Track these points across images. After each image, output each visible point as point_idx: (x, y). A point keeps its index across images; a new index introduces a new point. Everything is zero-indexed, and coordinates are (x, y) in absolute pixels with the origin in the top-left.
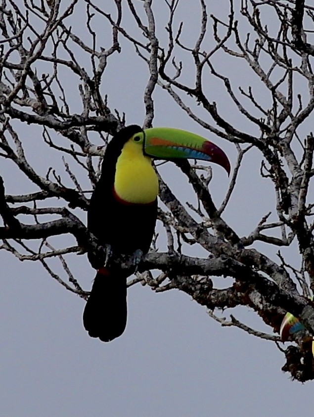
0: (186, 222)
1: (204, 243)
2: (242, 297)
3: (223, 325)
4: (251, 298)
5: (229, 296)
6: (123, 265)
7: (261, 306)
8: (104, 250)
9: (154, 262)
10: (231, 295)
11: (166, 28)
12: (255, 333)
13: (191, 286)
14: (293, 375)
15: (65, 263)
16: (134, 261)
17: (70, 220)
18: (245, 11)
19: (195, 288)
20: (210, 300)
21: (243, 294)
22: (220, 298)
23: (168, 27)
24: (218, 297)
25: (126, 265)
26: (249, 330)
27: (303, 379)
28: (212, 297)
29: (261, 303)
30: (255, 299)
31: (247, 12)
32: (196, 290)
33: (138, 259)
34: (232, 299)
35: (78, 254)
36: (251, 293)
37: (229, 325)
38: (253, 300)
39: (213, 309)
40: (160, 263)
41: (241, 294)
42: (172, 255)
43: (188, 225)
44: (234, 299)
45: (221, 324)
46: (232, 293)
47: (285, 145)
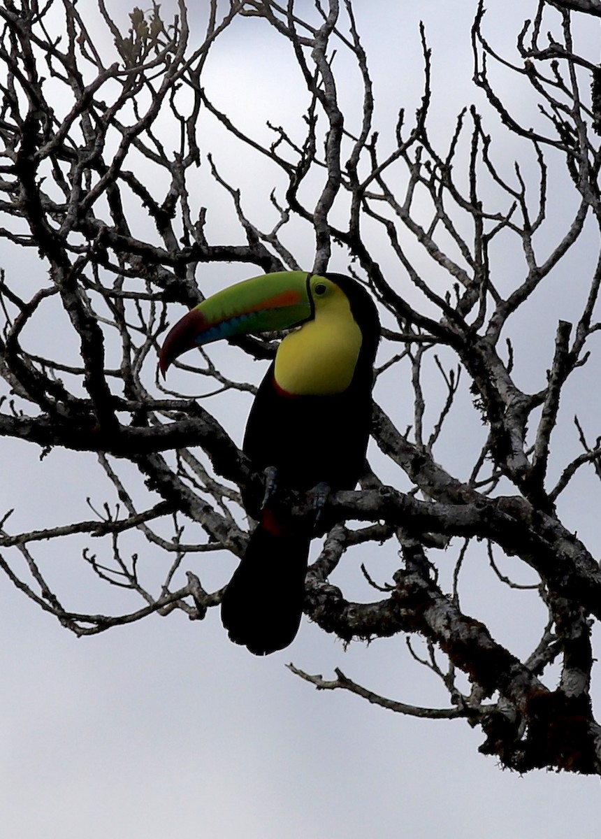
0: (394, 445)
1: (427, 483)
2: (408, 617)
3: (319, 688)
4: (427, 618)
5: (383, 616)
6: (296, 509)
7: (447, 634)
9: (353, 506)
10: (387, 613)
11: (304, 117)
12: (384, 703)
13: (309, 597)
14: (503, 760)
15: (35, 565)
18: (481, 79)
19: (317, 600)
20: (345, 621)
21: (411, 611)
22: (365, 620)
23: (308, 116)
24: (361, 617)
25: (301, 509)
26: (371, 697)
27: (523, 767)
28: (350, 616)
29: (447, 627)
30: (435, 620)
31: (486, 81)
32: (318, 604)
33: (320, 499)
34: (388, 620)
36: (428, 609)
37: (332, 688)
38: (432, 623)
40: (365, 508)
41: (407, 611)
42: (388, 495)
44: (394, 620)
45: (316, 686)
46: (391, 611)
47: (489, 347)
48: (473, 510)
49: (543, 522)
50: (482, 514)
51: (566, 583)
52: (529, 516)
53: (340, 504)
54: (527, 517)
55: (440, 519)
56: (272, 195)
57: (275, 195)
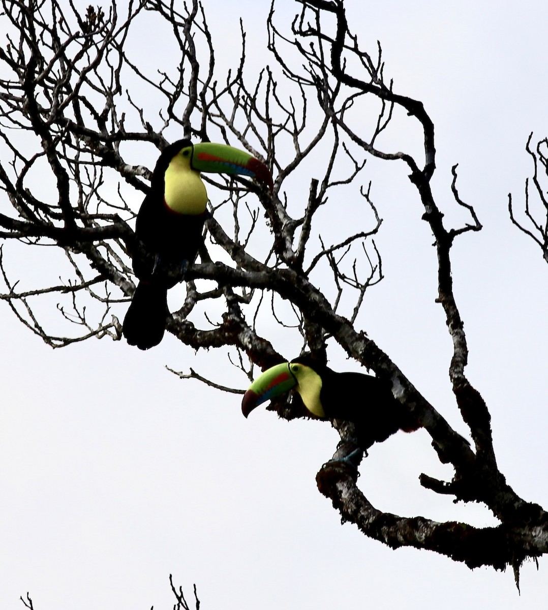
0: (224, 240)
1: (241, 260)
2: (229, 337)
3: (181, 378)
4: (239, 338)
5: (216, 336)
6: (170, 273)
7: (250, 346)
8: (153, 258)
9: (201, 272)
10: (218, 335)
11: (178, 68)
12: (215, 386)
13: (176, 326)
14: (279, 414)
16: (182, 270)
17: (121, 226)
18: (272, 47)
19: (181, 328)
20: (196, 339)
21: (231, 334)
22: (206, 338)
24: (204, 337)
25: (173, 273)
26: (209, 383)
27: (289, 418)
28: (198, 337)
29: (250, 342)
30: (244, 339)
31: (274, 48)
32: (181, 330)
33: (185, 268)
34: (218, 339)
35: (62, 293)
36: (240, 333)
37: (188, 377)
38: (242, 340)
39: (197, 349)
40: (207, 272)
41: (228, 334)
42: (220, 266)
43: (225, 242)
44: (222, 339)
45: (179, 377)
46: (220, 334)
47: (274, 194)
48: (265, 275)
49: (302, 283)
50: (270, 277)
51: (314, 314)
52: (295, 279)
53: (194, 271)
54: (293, 279)
55: (247, 279)
56: (160, 112)
57: (161, 113)
